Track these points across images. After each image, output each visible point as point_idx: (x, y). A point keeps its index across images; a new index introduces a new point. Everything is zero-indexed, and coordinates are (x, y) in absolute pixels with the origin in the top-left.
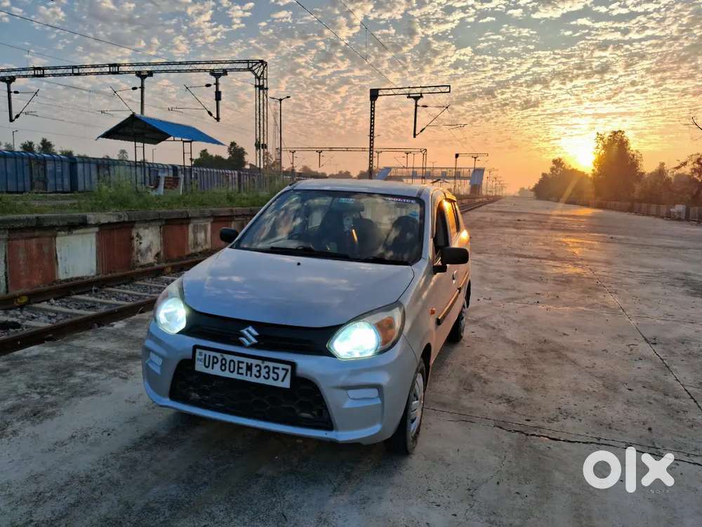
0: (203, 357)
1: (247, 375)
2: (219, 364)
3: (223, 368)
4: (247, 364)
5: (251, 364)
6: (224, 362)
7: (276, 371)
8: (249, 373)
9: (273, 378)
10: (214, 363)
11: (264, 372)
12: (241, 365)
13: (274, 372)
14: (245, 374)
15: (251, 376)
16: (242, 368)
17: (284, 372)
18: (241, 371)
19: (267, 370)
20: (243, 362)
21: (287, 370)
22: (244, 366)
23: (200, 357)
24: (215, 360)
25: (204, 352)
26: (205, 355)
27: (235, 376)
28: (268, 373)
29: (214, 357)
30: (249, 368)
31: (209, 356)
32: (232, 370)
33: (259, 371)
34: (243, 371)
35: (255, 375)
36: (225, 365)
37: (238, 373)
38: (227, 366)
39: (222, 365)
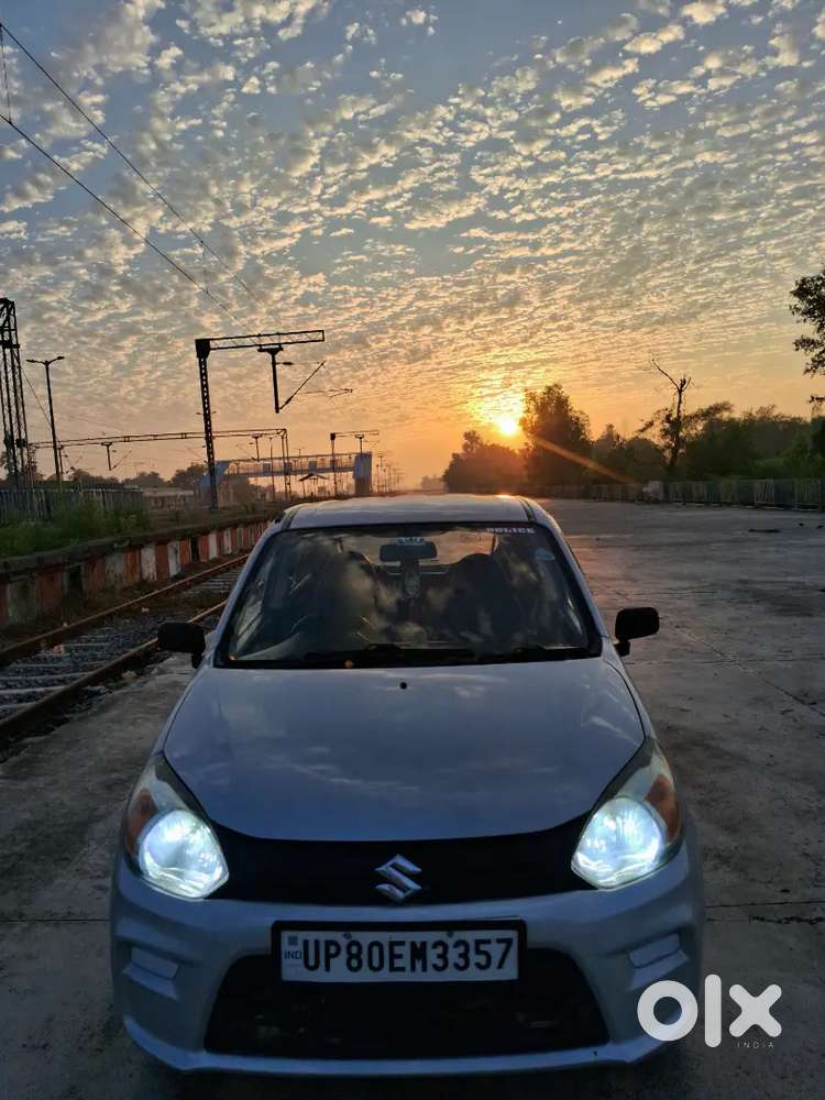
0: (300, 947)
1: (413, 968)
2: (344, 955)
3: (354, 963)
4: (413, 944)
5: (424, 944)
6: (354, 950)
7: (483, 947)
8: (419, 965)
9: (478, 965)
10: (329, 956)
11: (454, 955)
12: (398, 950)
13: (478, 952)
14: (408, 968)
15: (424, 969)
16: (400, 956)
17: (503, 946)
18: (398, 963)
19: (461, 949)
20: (402, 943)
21: (508, 942)
22: (405, 951)
23: (293, 949)
24: (333, 950)
25: (302, 935)
26: (306, 943)
27: (385, 976)
28: (465, 956)
29: (328, 943)
30: (418, 952)
31: (317, 943)
32: (376, 963)
33: (443, 956)
34: (405, 962)
35: (435, 967)
36: (358, 956)
37: (392, 968)
38: (364, 956)
39: (351, 956)
